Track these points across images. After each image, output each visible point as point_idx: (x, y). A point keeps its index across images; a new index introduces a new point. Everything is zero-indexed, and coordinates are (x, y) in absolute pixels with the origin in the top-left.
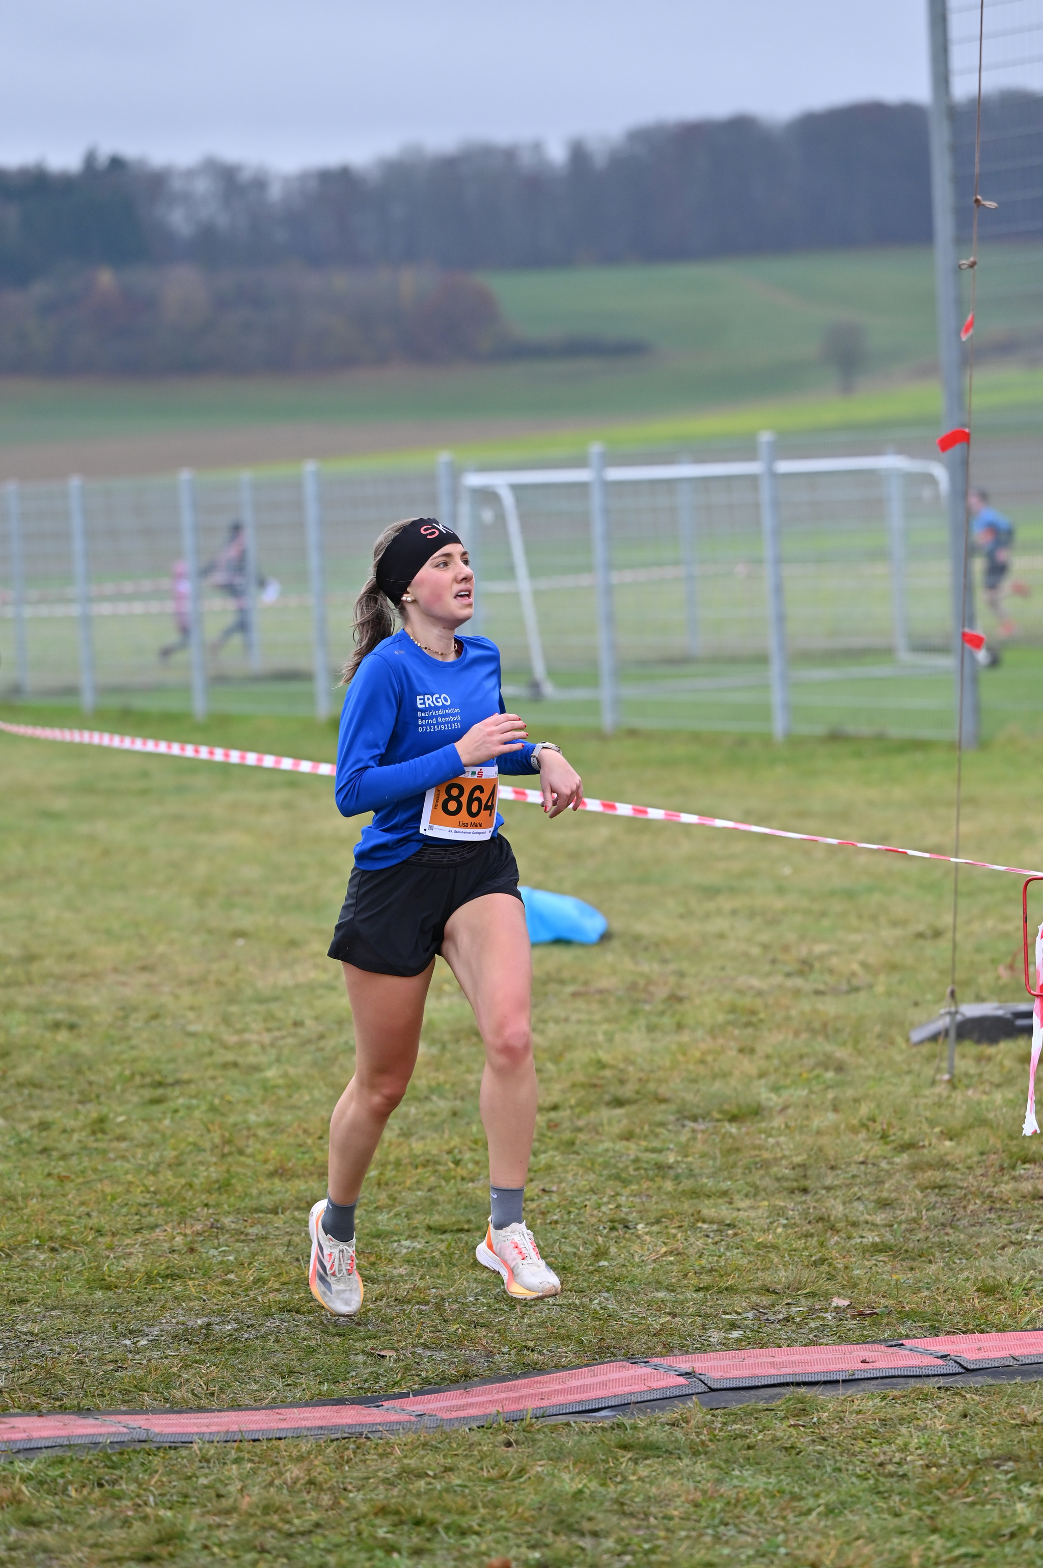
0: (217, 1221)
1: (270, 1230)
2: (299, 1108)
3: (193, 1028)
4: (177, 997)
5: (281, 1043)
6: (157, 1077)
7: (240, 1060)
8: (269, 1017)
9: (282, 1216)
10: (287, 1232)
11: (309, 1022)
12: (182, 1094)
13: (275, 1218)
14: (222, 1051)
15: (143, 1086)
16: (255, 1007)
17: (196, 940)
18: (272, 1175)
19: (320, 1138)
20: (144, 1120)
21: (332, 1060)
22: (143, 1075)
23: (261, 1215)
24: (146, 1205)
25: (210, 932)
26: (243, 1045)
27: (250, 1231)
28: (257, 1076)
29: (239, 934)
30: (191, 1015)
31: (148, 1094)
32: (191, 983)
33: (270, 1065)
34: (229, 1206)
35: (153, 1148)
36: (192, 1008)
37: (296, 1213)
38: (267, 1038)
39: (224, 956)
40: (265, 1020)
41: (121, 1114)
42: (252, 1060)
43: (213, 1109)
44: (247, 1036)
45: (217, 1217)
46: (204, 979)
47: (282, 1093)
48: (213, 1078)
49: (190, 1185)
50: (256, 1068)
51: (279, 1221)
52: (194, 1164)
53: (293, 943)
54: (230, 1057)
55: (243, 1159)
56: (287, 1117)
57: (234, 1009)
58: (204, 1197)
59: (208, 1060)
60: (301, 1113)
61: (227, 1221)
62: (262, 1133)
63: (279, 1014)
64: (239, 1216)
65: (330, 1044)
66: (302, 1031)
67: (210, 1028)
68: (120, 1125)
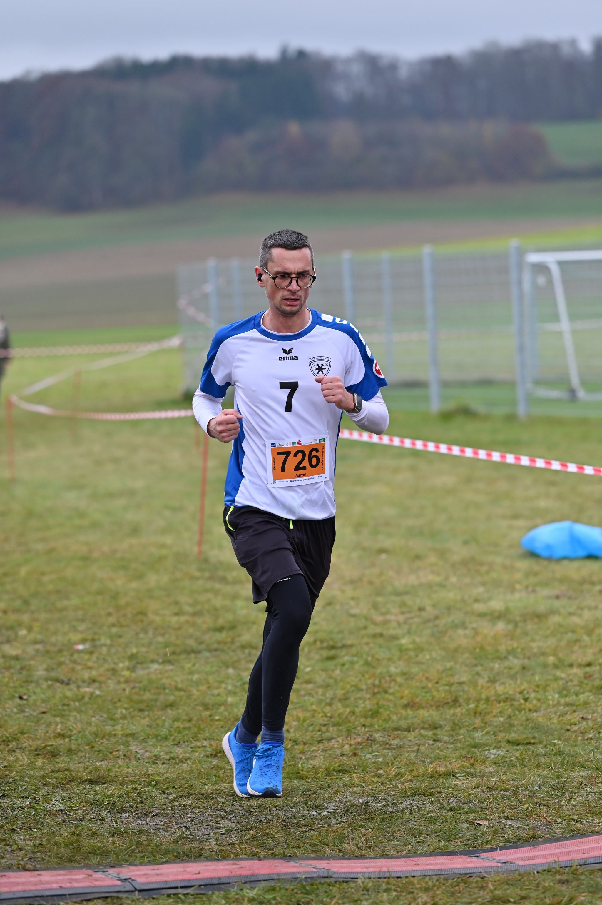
0: (371, 736)
1: (406, 742)
2: (423, 663)
3: (354, 611)
4: (343, 591)
5: (411, 621)
6: (331, 643)
7: (385, 632)
8: (403, 604)
9: (413, 733)
10: (416, 744)
11: (429, 608)
12: (347, 654)
13: (409, 734)
14: (372, 626)
15: (322, 648)
16: (394, 598)
17: (355, 555)
18: (406, 706)
19: (437, 683)
20: (323, 670)
21: (444, 633)
22: (322, 642)
23: (399, 732)
24: (325, 725)
25: (364, 549)
26: (386, 622)
27: (393, 742)
28: (396, 643)
29: (382, 551)
30: (352, 603)
31: (325, 653)
32: (352, 582)
33: (403, 636)
34: (379, 726)
35: (329, 688)
36: (353, 599)
37: (422, 731)
38: (401, 618)
39: (373, 565)
40: (400, 607)
41: (308, 667)
42: (392, 632)
43: (367, 663)
44: (389, 617)
45: (371, 733)
46: (360, 580)
47: (412, 654)
48: (367, 644)
49: (353, 713)
50: (395, 638)
51: (411, 736)
52: (355, 699)
53: (418, 557)
54: (378, 630)
55: (387, 696)
56: (415, 669)
57: (380, 599)
58: (362, 720)
59: (363, 632)
60: (424, 667)
61: (377, 736)
62: (399, 679)
63: (409, 602)
64: (385, 733)
65: (442, 622)
66: (424, 614)
67: (365, 612)
68: (308, 673)
